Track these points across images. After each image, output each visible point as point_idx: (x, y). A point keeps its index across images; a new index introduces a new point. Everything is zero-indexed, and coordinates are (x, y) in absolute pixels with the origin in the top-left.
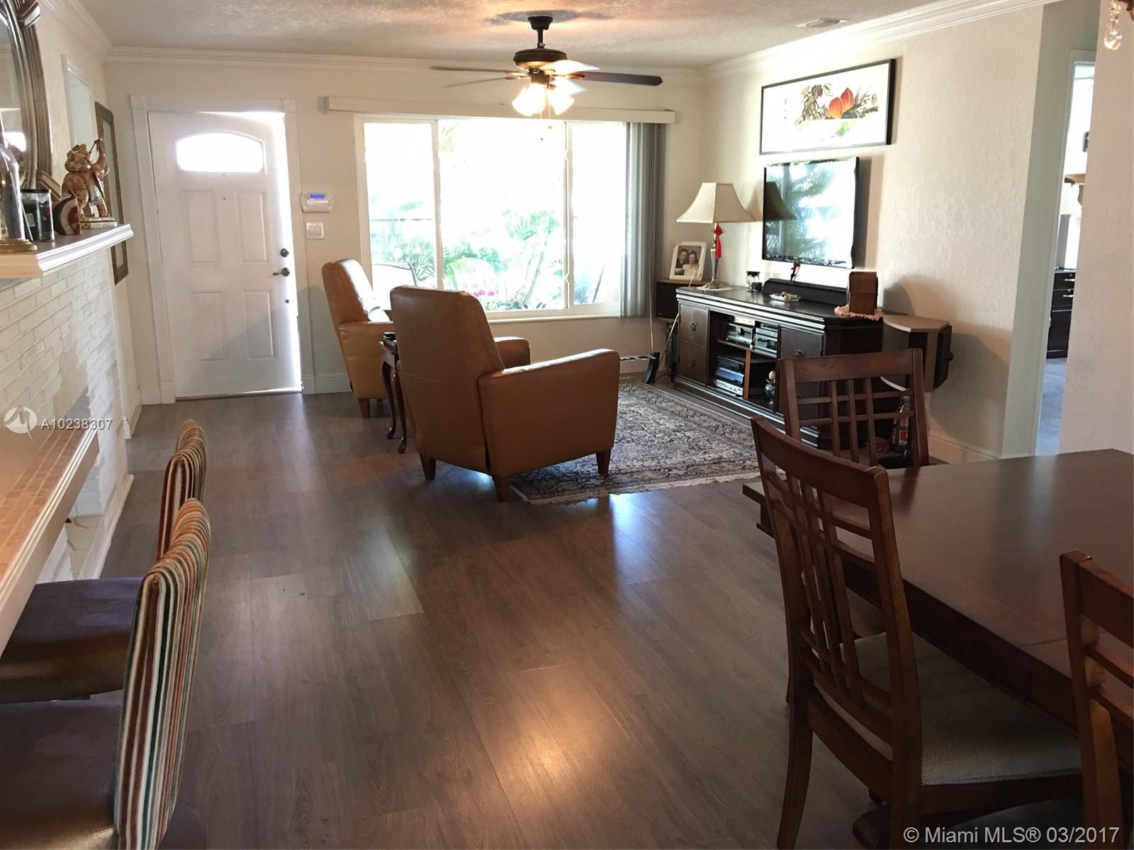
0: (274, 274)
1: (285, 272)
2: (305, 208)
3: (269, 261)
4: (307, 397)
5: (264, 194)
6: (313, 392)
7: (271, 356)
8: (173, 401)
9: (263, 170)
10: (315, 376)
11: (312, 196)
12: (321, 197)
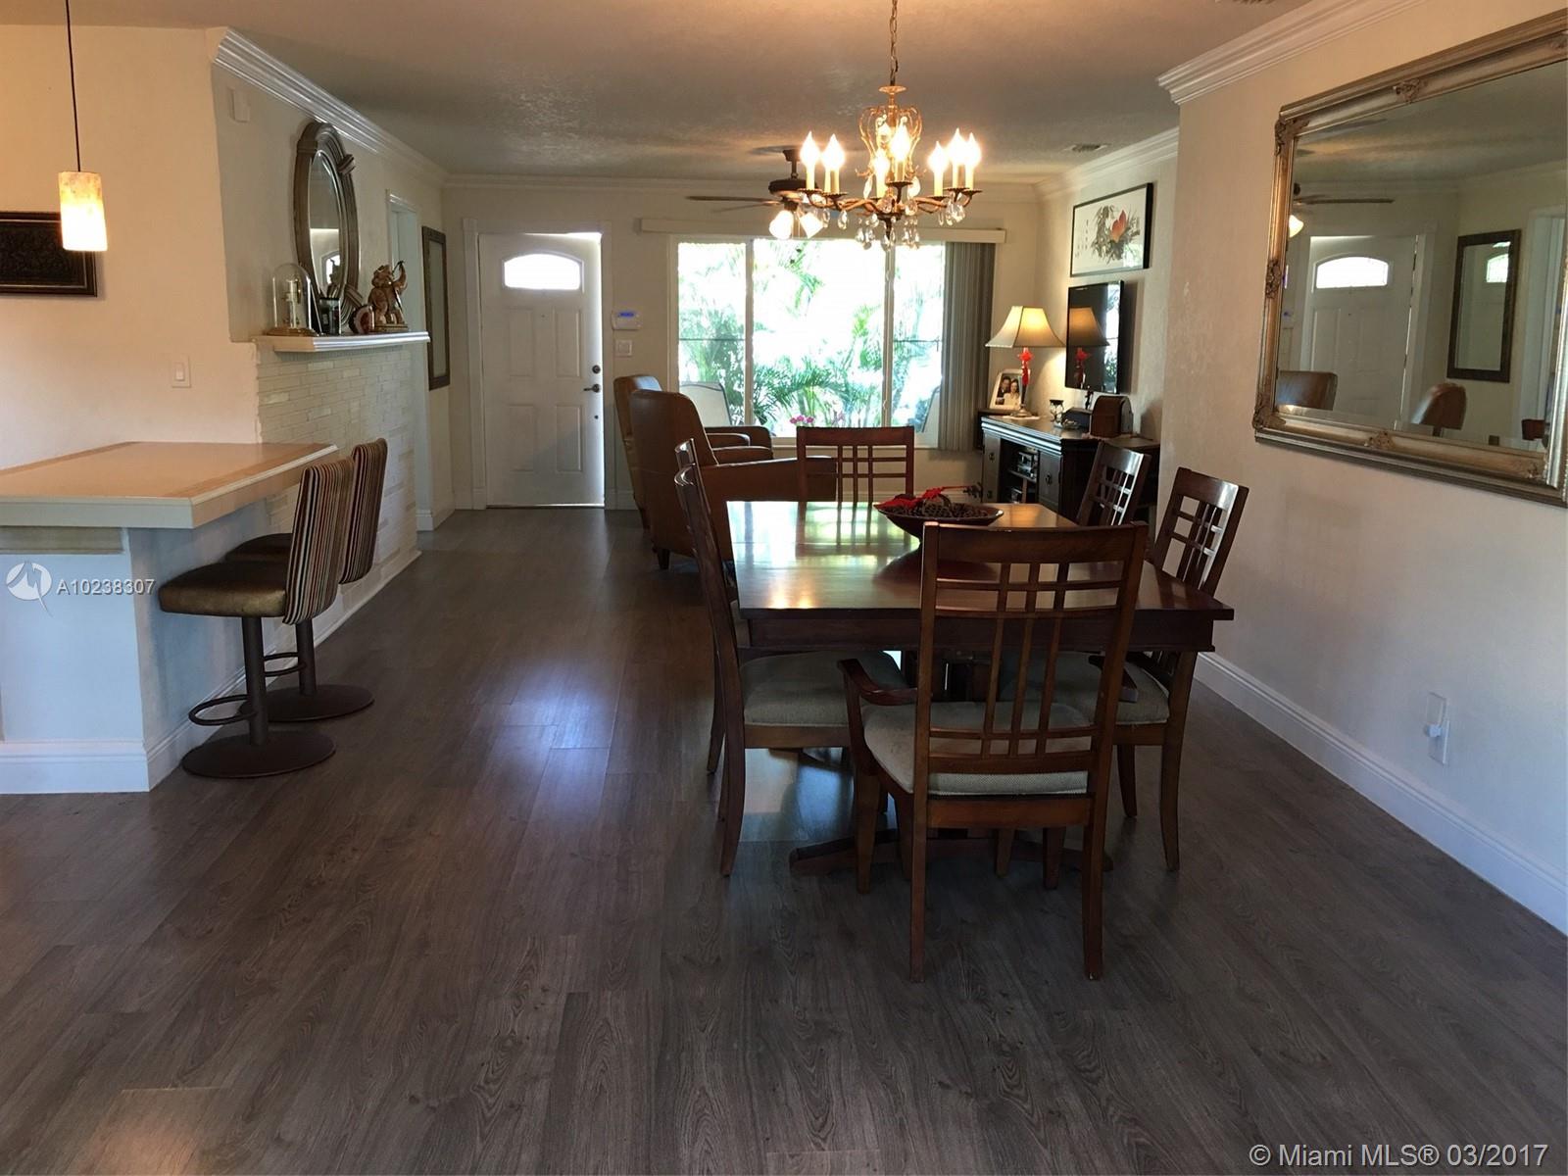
0: (586, 390)
1: (596, 388)
2: (615, 326)
3: (581, 376)
4: (607, 511)
5: (580, 312)
6: (613, 508)
7: (578, 470)
8: (483, 507)
9: (581, 288)
10: (616, 492)
11: (622, 314)
12: (629, 315)
